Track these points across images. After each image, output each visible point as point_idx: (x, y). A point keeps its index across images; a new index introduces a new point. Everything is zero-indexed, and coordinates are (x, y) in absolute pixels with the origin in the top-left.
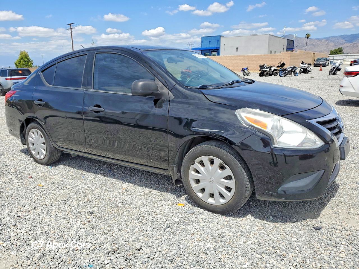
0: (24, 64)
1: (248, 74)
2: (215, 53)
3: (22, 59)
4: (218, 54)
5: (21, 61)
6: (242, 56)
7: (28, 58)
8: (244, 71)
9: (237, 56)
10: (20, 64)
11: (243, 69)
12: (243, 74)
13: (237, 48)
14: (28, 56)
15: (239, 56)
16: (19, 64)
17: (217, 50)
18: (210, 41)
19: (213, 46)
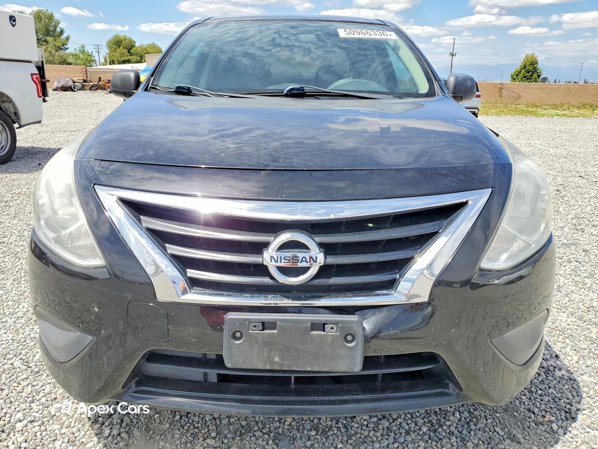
0: (525, 77)
3: (525, 67)
5: (523, 71)
7: (535, 66)
10: (518, 77)
14: (537, 63)
16: (517, 75)
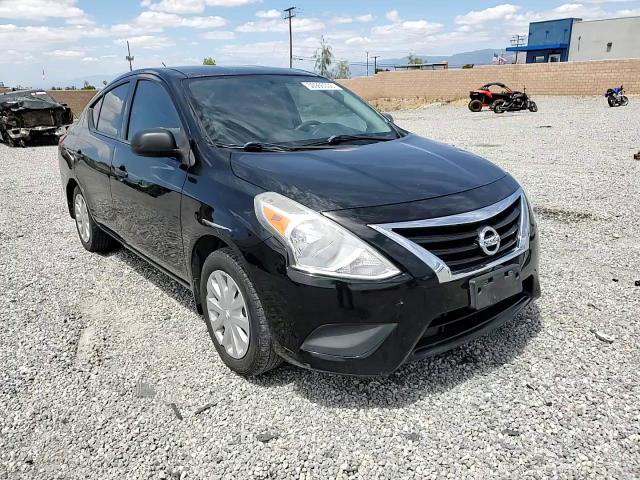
1: (622, 101)
2: (558, 56)
4: (564, 58)
6: (617, 62)
8: (611, 95)
9: (605, 62)
11: (610, 90)
12: (609, 102)
13: (610, 45)
15: (610, 62)
17: (561, 52)
18: (547, 32)
19: (554, 41)
